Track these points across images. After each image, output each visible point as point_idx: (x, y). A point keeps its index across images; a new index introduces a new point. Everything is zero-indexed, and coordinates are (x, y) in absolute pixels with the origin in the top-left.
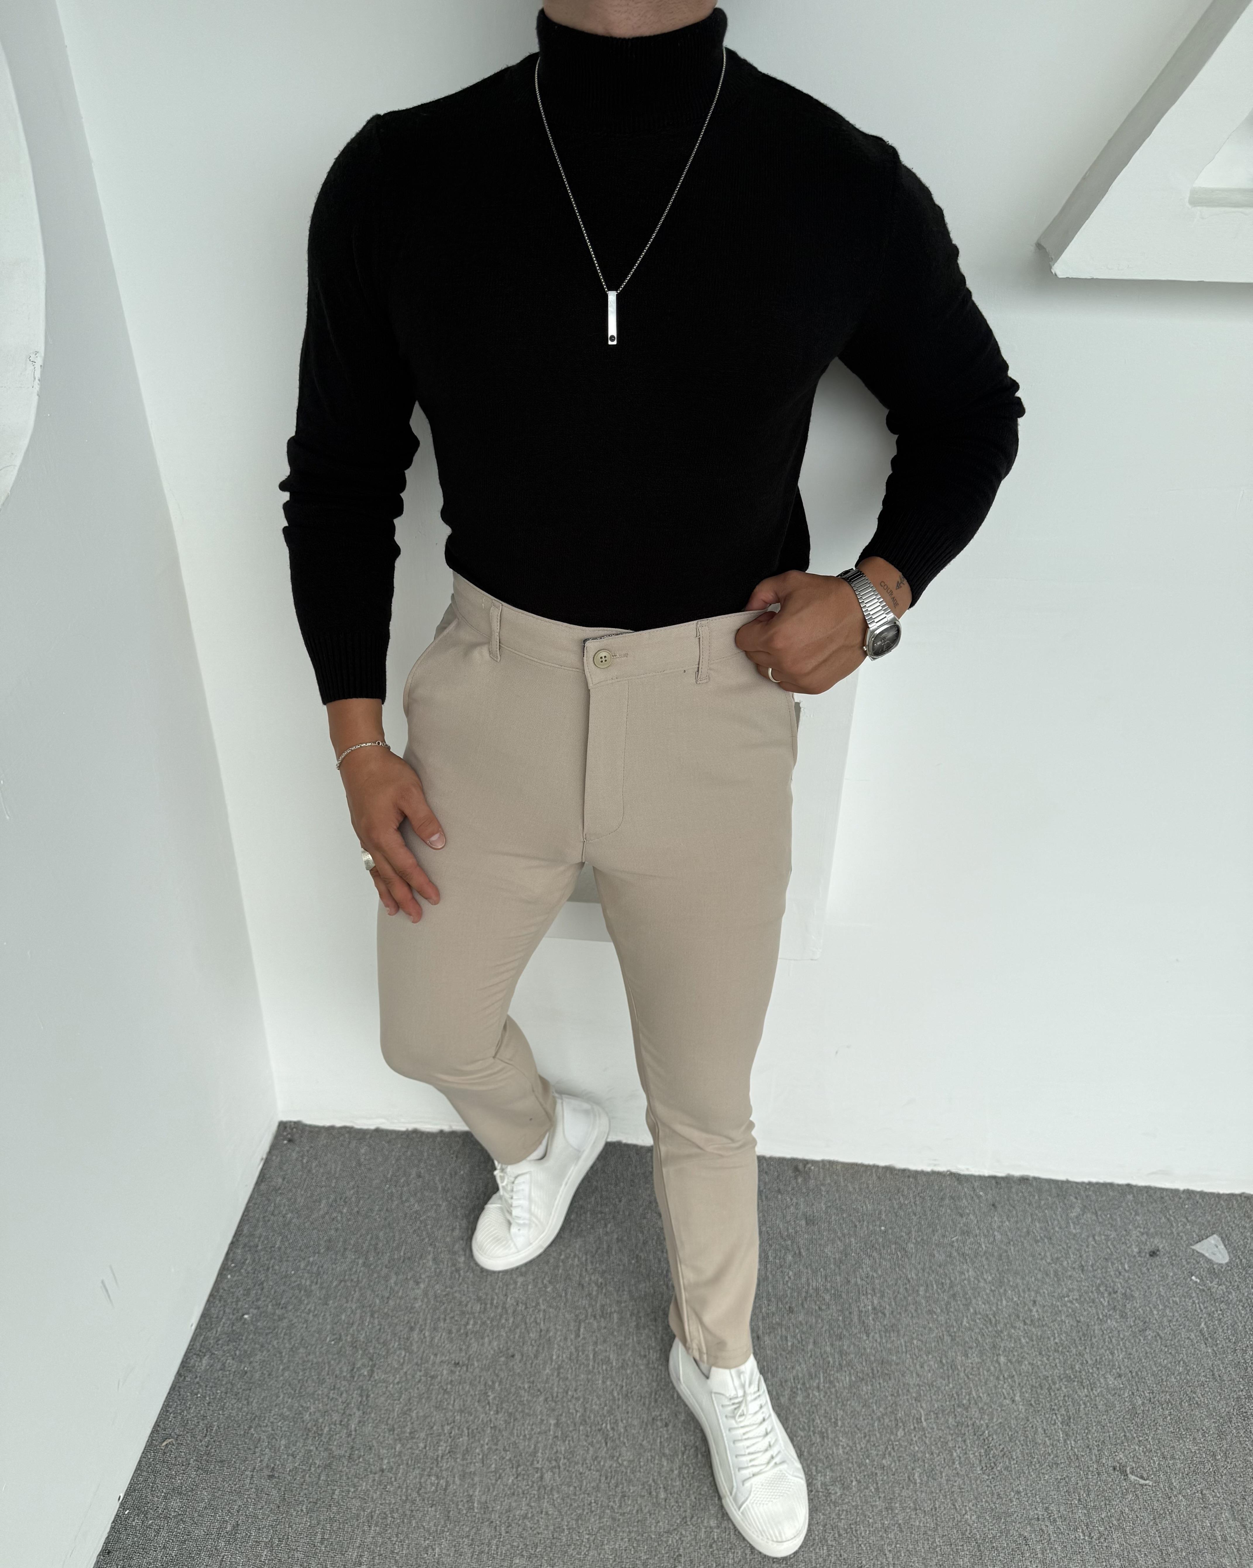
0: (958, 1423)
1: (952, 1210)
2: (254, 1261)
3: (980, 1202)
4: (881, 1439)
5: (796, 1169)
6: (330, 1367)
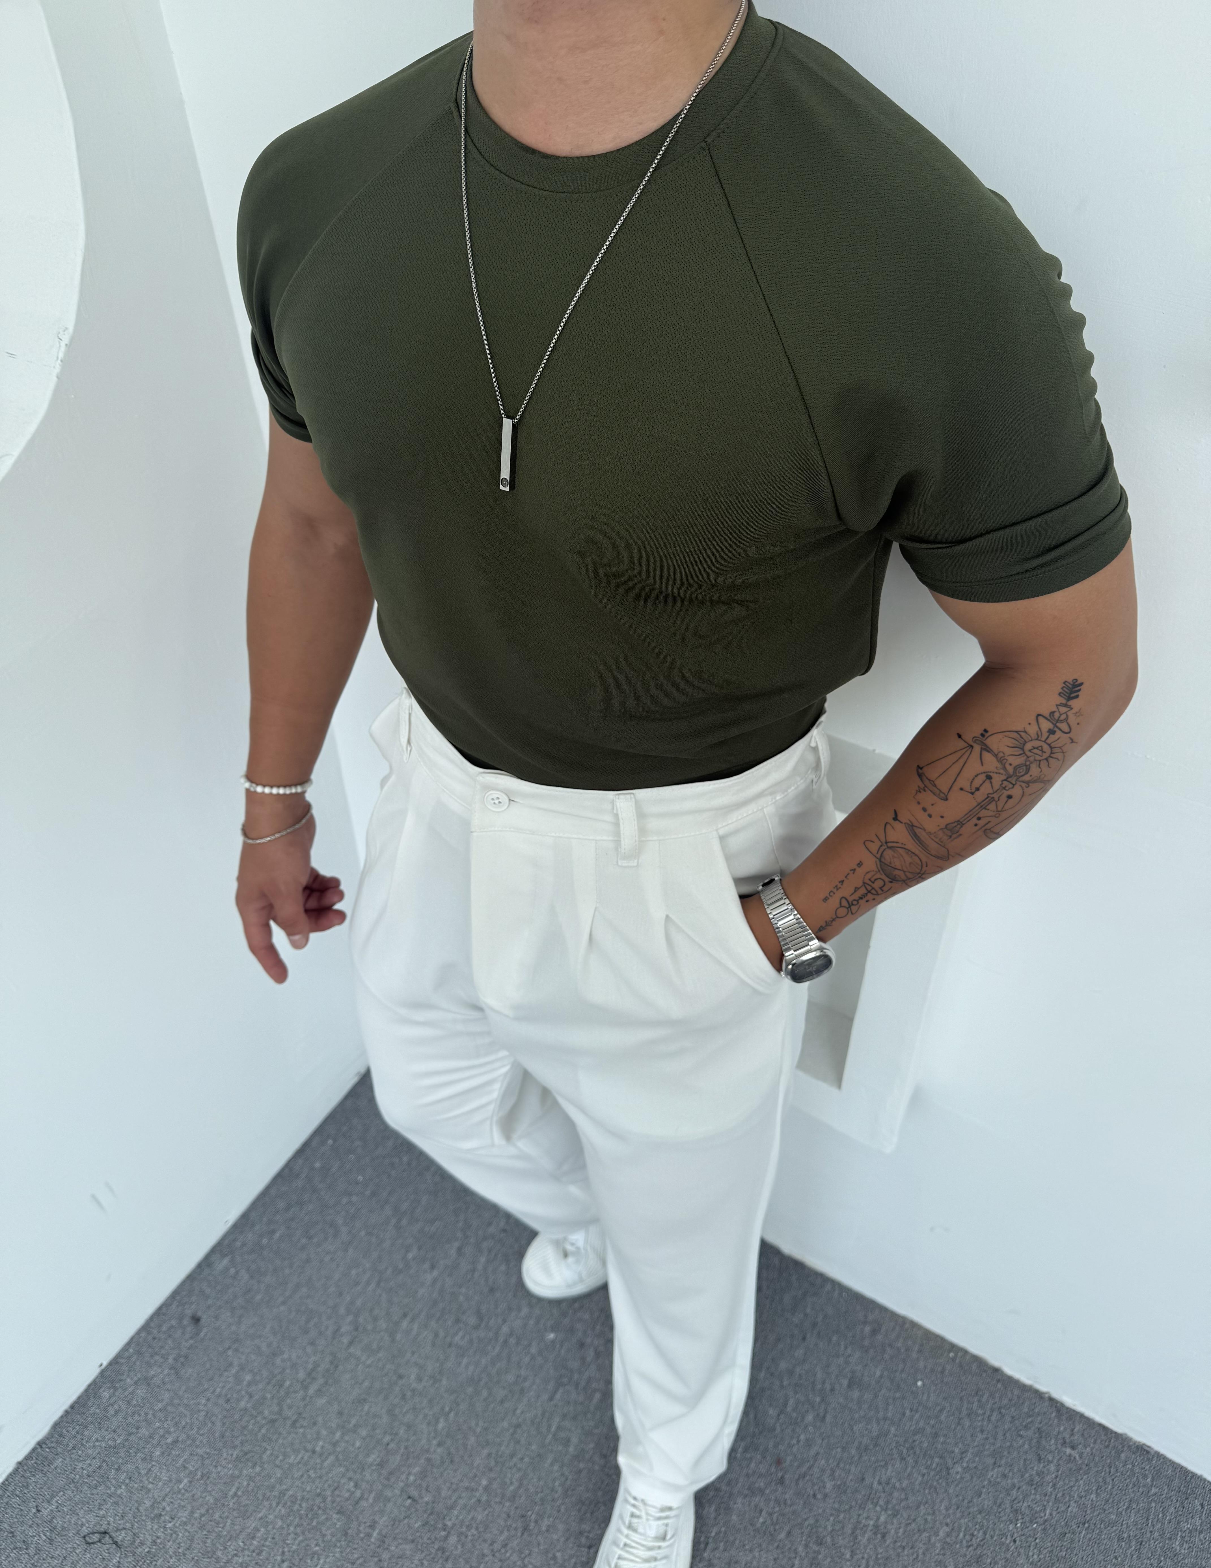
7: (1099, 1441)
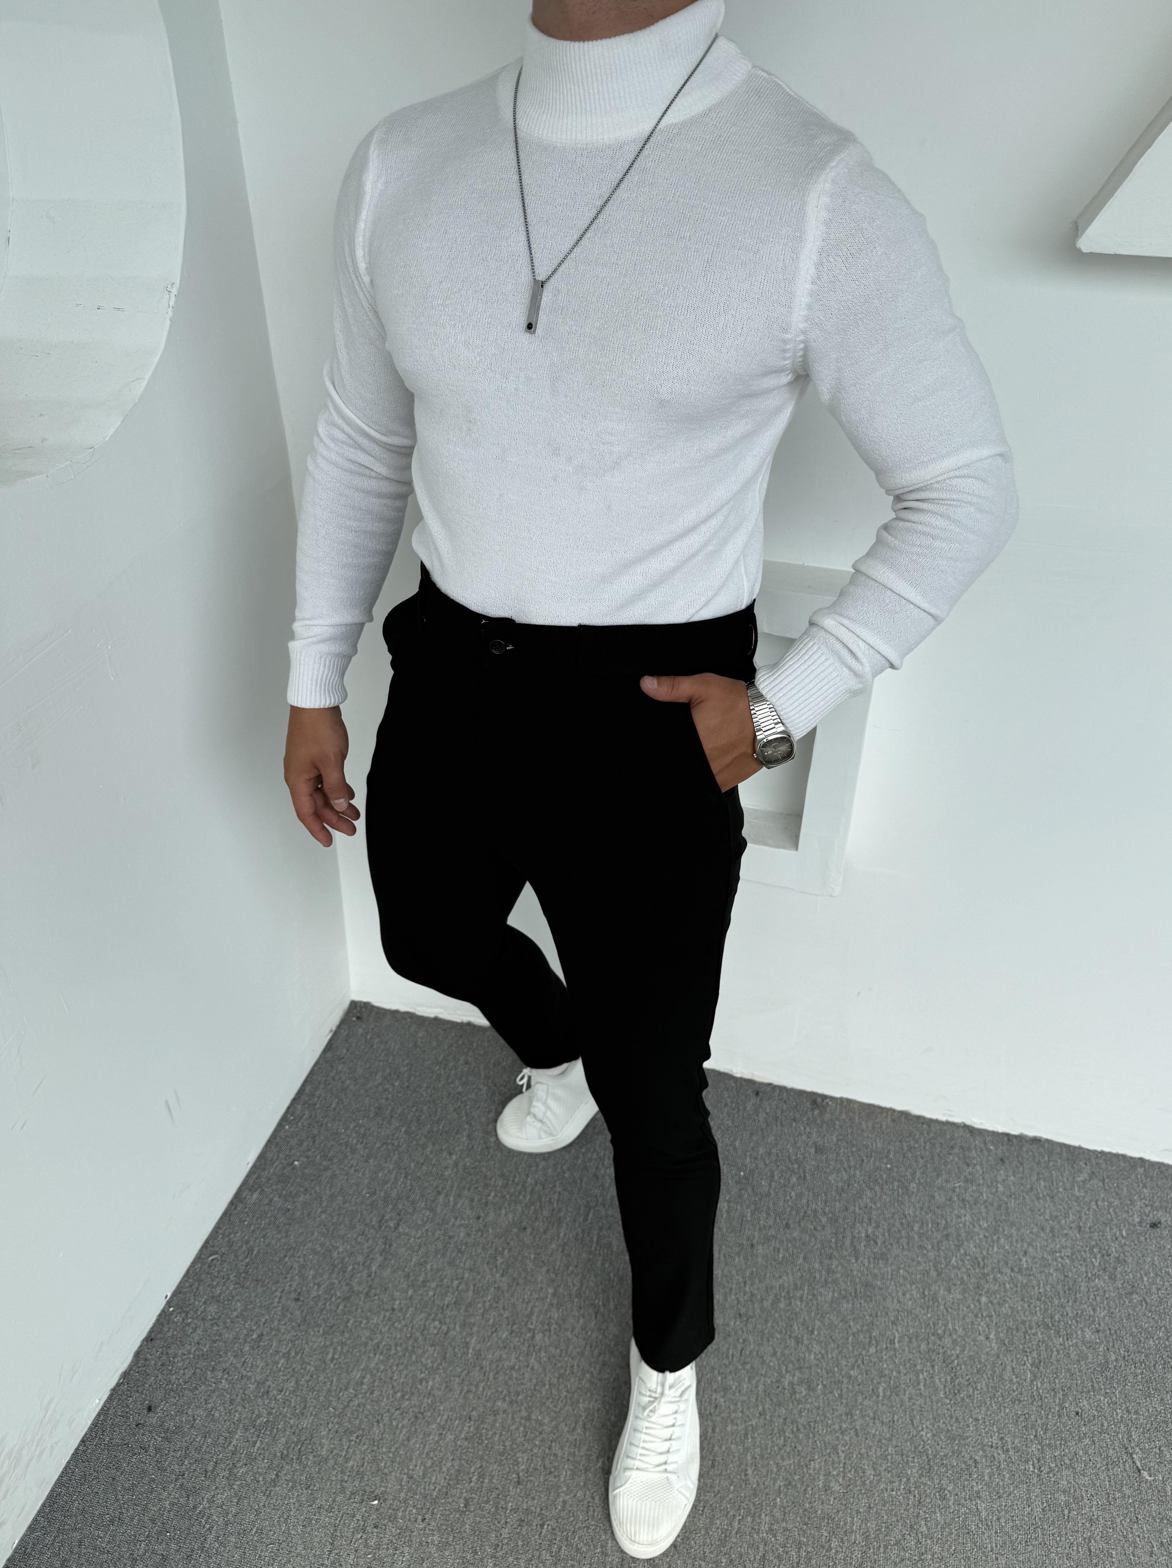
0: (930, 1350)
1: (959, 1159)
2: (310, 1117)
3: (989, 1155)
4: (853, 1352)
5: (814, 1102)
6: (362, 1215)
7: (1005, 1144)
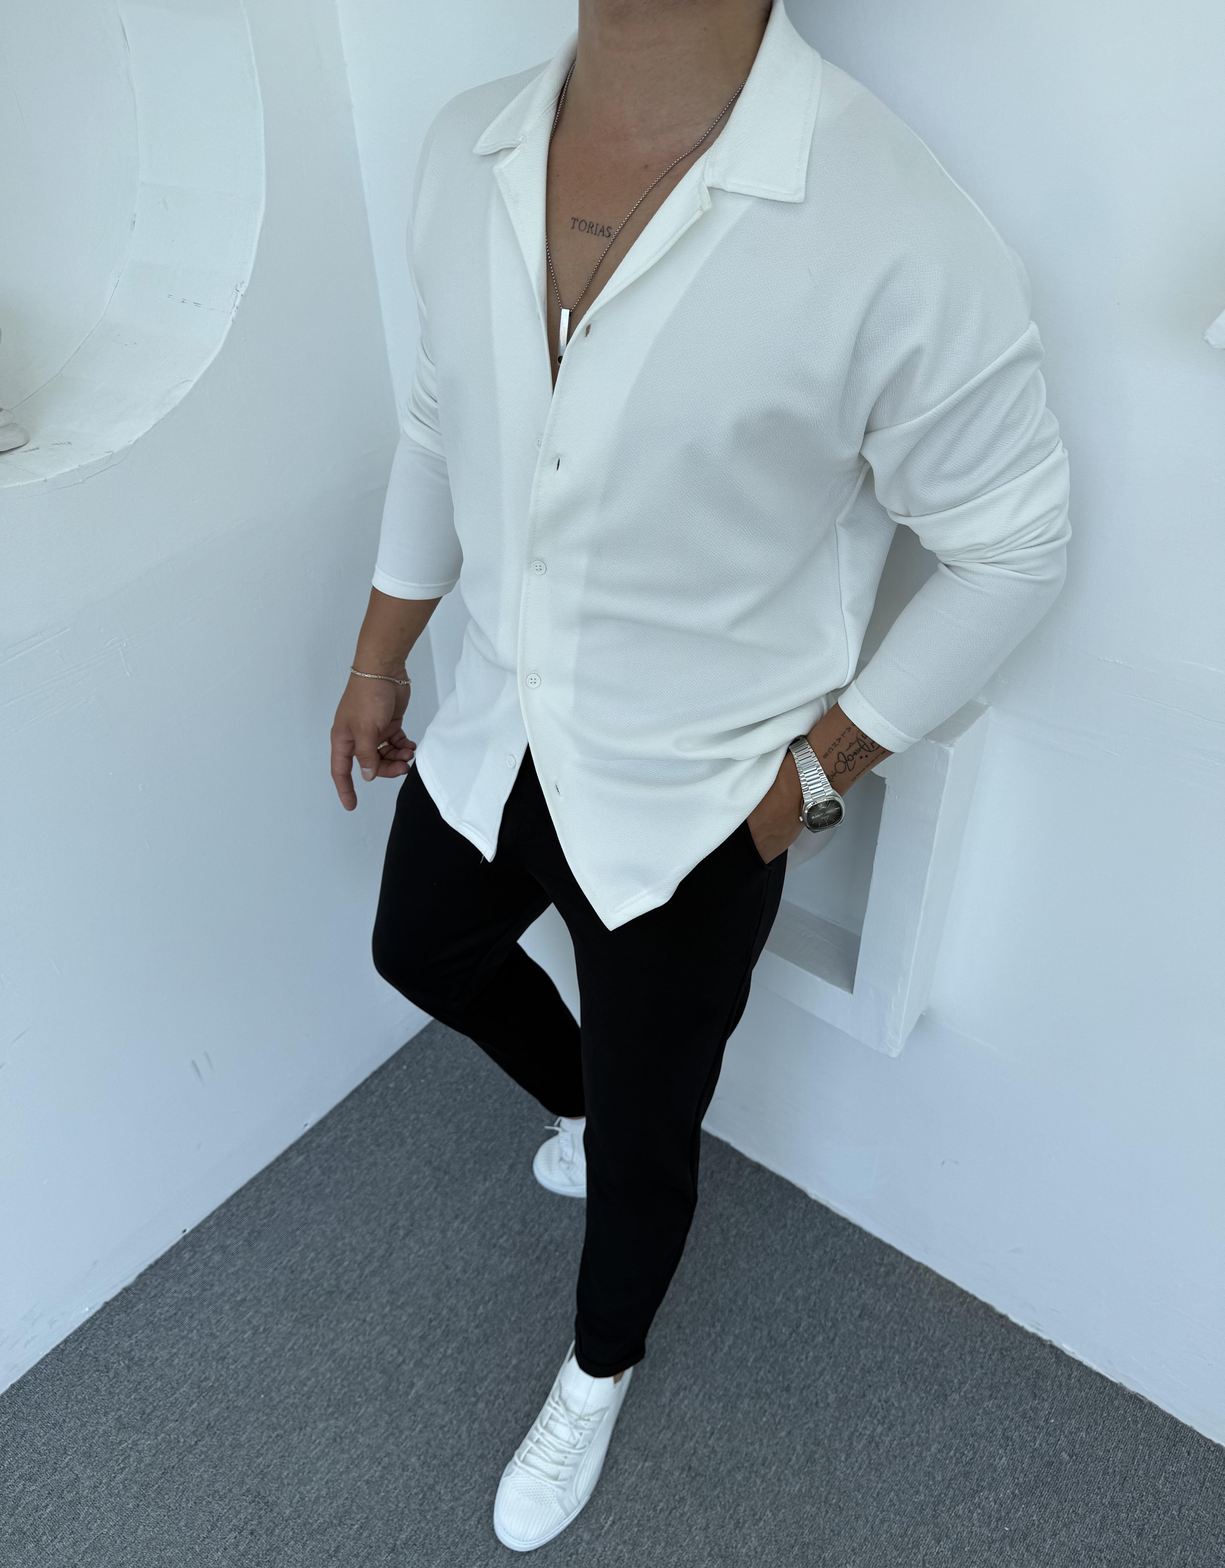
7: (1094, 1387)
